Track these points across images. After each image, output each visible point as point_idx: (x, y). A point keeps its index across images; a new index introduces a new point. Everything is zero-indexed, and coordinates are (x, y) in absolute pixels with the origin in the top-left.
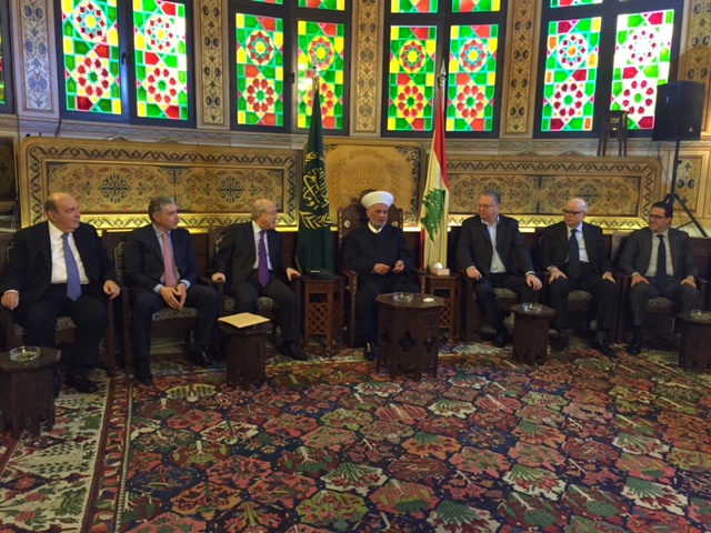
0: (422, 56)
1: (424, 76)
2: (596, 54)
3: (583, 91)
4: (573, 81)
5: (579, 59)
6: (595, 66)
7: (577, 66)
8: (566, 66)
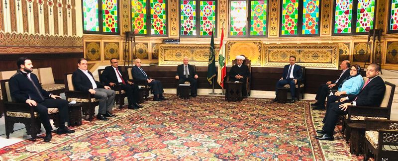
0: (294, 9)
1: (294, 15)
2: (352, 4)
3: (348, 18)
4: (345, 15)
5: (346, 7)
6: (351, 9)
7: (346, 9)
8: (342, 9)
